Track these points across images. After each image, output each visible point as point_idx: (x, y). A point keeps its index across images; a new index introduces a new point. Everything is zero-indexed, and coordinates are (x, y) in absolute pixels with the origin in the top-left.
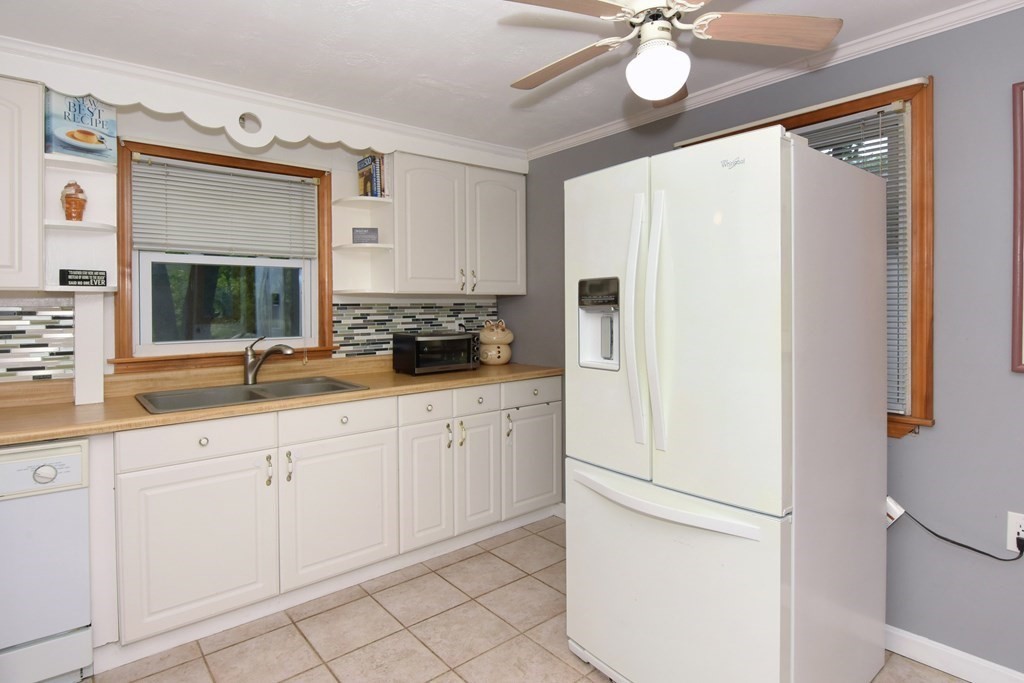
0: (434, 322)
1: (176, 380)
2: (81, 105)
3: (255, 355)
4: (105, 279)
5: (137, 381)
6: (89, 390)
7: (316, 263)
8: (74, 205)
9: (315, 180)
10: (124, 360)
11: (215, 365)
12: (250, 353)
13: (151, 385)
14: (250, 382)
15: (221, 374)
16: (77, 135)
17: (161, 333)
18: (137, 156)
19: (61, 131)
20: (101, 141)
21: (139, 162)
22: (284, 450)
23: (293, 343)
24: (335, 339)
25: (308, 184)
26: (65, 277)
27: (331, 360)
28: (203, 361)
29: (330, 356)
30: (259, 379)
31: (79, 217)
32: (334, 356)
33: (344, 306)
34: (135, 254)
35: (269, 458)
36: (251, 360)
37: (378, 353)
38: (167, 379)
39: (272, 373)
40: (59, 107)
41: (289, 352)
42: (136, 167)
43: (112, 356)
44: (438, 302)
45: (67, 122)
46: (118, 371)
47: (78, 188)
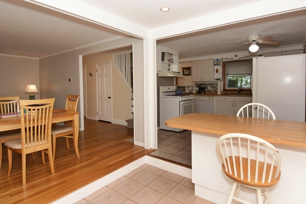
2: (217, 60)
4: (220, 79)
5: (225, 92)
6: (219, 93)
8: (217, 71)
10: (224, 90)
11: (233, 91)
12: (239, 89)
14: (239, 94)
15: (236, 92)
16: (217, 63)
17: (229, 86)
18: (226, 63)
19: (215, 64)
20: (220, 63)
22: (235, 102)
26: (216, 79)
31: (218, 73)
34: (226, 76)
39: (241, 92)
40: (215, 61)
41: (242, 89)
42: (225, 65)
46: (223, 91)
47: (217, 69)
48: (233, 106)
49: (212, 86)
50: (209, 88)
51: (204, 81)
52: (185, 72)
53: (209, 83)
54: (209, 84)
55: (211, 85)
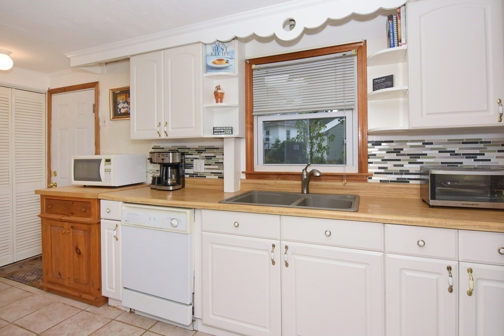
0: (479, 157)
1: (270, 185)
3: (308, 174)
4: (232, 131)
5: (254, 184)
7: (356, 112)
8: (219, 96)
9: (353, 52)
10: (251, 174)
11: (284, 179)
12: (305, 174)
13: (259, 186)
14: (305, 193)
15: (292, 185)
16: (216, 62)
17: (267, 160)
18: (254, 66)
19: (210, 64)
20: (227, 62)
21: (255, 69)
22: (284, 243)
24: (371, 167)
25: (351, 56)
27: (365, 184)
28: (282, 176)
29: (366, 181)
30: (311, 190)
31: (221, 102)
32: (369, 181)
33: (378, 143)
34: (255, 118)
35: (274, 246)
36: (305, 177)
37: (411, 182)
38: (266, 184)
41: (318, 174)
42: (254, 73)
43: (245, 170)
44: (484, 137)
45: (212, 57)
46: (247, 178)
47: (218, 88)
48: (273, 263)
49: (208, 158)
50: (199, 166)
51: (170, 136)
52: (120, 106)
53: (196, 145)
54: (200, 151)
55: (204, 155)
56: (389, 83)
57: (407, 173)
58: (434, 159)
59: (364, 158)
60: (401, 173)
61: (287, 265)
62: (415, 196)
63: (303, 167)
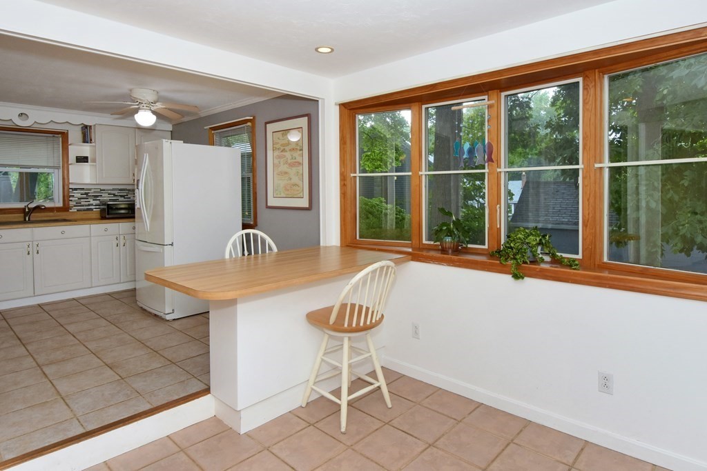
3: (29, 209)
7: (61, 171)
9: (60, 135)
12: (26, 208)
14: (27, 220)
15: (14, 217)
22: (36, 243)
23: (48, 204)
24: (71, 203)
25: (57, 138)
28: (5, 211)
29: (68, 211)
30: (31, 219)
32: (71, 210)
33: (76, 189)
35: (29, 245)
36: (27, 210)
37: (94, 210)
41: (44, 208)
48: (29, 254)
56: (86, 160)
57: (92, 205)
58: (106, 197)
59: (66, 198)
60: (89, 205)
61: (38, 253)
62: (98, 216)
63: (26, 204)
